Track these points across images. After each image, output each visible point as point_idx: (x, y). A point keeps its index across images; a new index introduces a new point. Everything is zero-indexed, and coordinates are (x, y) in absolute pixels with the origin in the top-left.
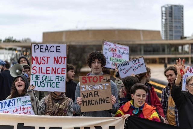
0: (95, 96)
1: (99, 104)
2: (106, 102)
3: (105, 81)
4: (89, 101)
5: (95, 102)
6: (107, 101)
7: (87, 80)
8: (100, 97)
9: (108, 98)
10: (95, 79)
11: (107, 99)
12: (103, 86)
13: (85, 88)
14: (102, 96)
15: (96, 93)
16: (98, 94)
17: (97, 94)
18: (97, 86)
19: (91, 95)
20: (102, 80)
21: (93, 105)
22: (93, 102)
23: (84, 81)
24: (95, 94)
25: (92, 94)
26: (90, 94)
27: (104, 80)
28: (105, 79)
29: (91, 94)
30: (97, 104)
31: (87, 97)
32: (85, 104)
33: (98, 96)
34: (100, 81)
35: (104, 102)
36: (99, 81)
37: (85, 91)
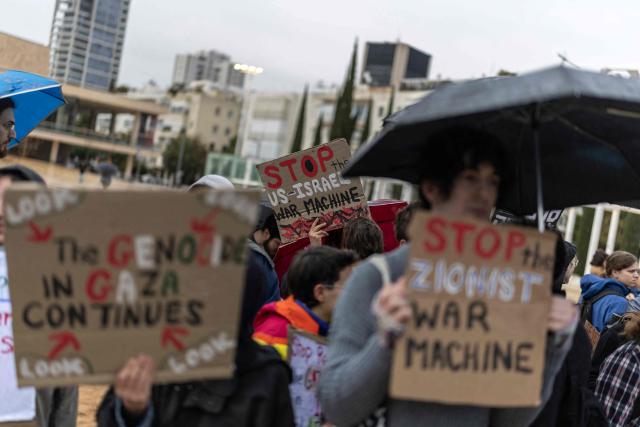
0: (470, 325)
1: (485, 367)
2: (519, 369)
3: (531, 260)
4: (437, 346)
5: (467, 356)
6: (523, 364)
8: (492, 337)
9: (528, 346)
10: (487, 243)
11: (524, 352)
12: (518, 284)
13: (431, 278)
14: (504, 332)
15: (479, 313)
16: (489, 319)
17: (482, 318)
18: (488, 276)
19: (451, 320)
20: (517, 253)
21: (455, 368)
22: (458, 357)
23: (434, 241)
24: (471, 317)
25: (456, 314)
26: (447, 314)
27: (527, 253)
28: (532, 248)
29: (452, 311)
30: (476, 367)
31: (432, 324)
32: (417, 357)
33: (486, 328)
34: (508, 256)
35: (508, 364)
36: (501, 253)
37: (429, 293)
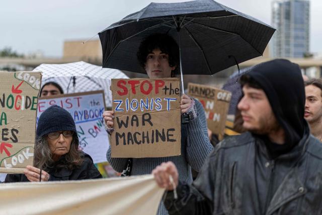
0: (144, 124)
1: (152, 143)
2: (168, 140)
3: (168, 91)
4: (129, 134)
5: (143, 137)
6: (170, 138)
7: (129, 87)
8: (154, 128)
9: (173, 130)
10: (146, 87)
11: (170, 133)
12: (164, 103)
13: (123, 106)
14: (160, 124)
15: (147, 118)
16: (152, 120)
17: (149, 120)
18: (148, 102)
19: (135, 123)
20: (161, 89)
21: (139, 143)
22: (139, 138)
23: (122, 91)
24: (144, 120)
25: (137, 120)
26: (133, 120)
27: (166, 89)
28: (168, 87)
29: (135, 118)
30: (148, 142)
31: (126, 126)
32: (121, 140)
33: (151, 124)
34: (157, 92)
35: (164, 139)
36: (153, 91)
37: (124, 113)
